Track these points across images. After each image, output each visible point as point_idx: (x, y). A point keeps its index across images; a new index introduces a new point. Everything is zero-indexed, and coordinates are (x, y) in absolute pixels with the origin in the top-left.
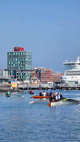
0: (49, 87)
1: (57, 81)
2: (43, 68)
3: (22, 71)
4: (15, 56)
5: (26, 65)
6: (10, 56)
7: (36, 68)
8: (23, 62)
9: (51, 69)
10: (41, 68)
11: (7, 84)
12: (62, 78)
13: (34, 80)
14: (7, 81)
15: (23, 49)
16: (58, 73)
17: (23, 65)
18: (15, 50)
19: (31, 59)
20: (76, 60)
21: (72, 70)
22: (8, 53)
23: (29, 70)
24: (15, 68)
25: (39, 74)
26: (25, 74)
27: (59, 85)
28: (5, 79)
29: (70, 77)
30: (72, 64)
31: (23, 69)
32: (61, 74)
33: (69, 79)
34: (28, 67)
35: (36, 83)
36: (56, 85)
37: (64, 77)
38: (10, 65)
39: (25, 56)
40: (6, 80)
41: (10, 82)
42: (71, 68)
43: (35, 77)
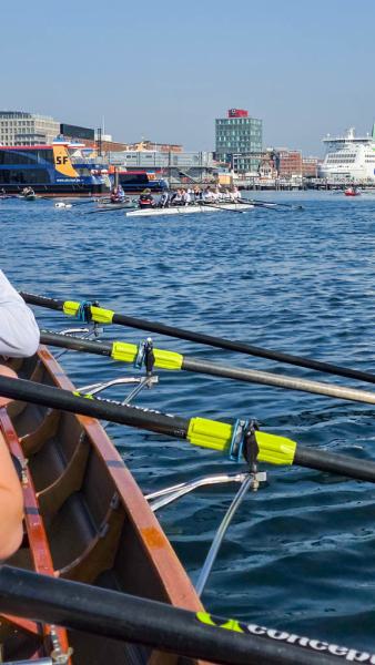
0: (294, 184)
1: (311, 174)
2: (285, 149)
3: (244, 154)
4: (230, 127)
5: (252, 144)
6: (222, 127)
7: (270, 150)
8: (245, 138)
9: (300, 151)
10: (279, 149)
11: (211, 177)
12: (319, 169)
13: (266, 172)
14: (210, 172)
15: (245, 113)
16: (312, 159)
17: (245, 143)
18: (231, 115)
19: (261, 131)
20: (347, 133)
21: (339, 153)
22: (217, 121)
23: (257, 154)
24: (231, 149)
25: (275, 159)
26: (249, 160)
27: (313, 180)
28: (207, 169)
29: (336, 165)
30: (340, 141)
31: (246, 151)
32: (319, 161)
33: (332, 169)
34: (254, 147)
35: (270, 177)
36: (307, 180)
37: (323, 166)
38: (221, 143)
39: (249, 127)
40: (209, 170)
41: (216, 175)
42: (339, 149)
43: (268, 167)
